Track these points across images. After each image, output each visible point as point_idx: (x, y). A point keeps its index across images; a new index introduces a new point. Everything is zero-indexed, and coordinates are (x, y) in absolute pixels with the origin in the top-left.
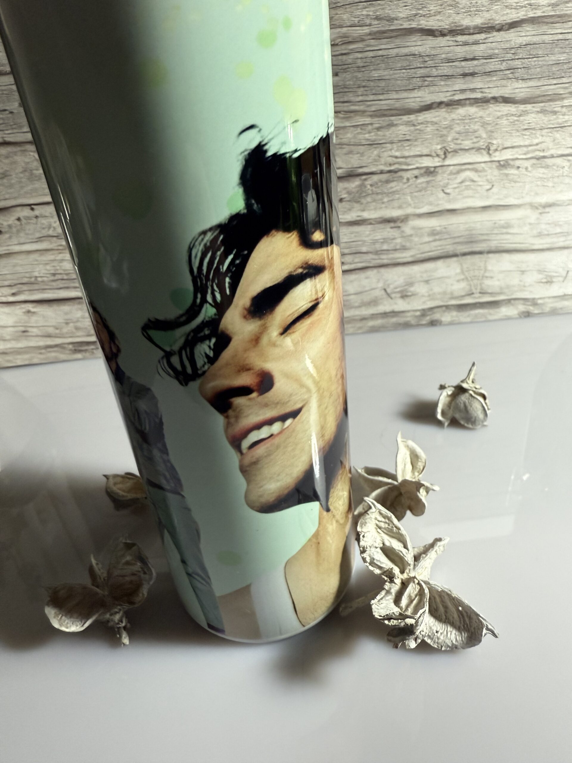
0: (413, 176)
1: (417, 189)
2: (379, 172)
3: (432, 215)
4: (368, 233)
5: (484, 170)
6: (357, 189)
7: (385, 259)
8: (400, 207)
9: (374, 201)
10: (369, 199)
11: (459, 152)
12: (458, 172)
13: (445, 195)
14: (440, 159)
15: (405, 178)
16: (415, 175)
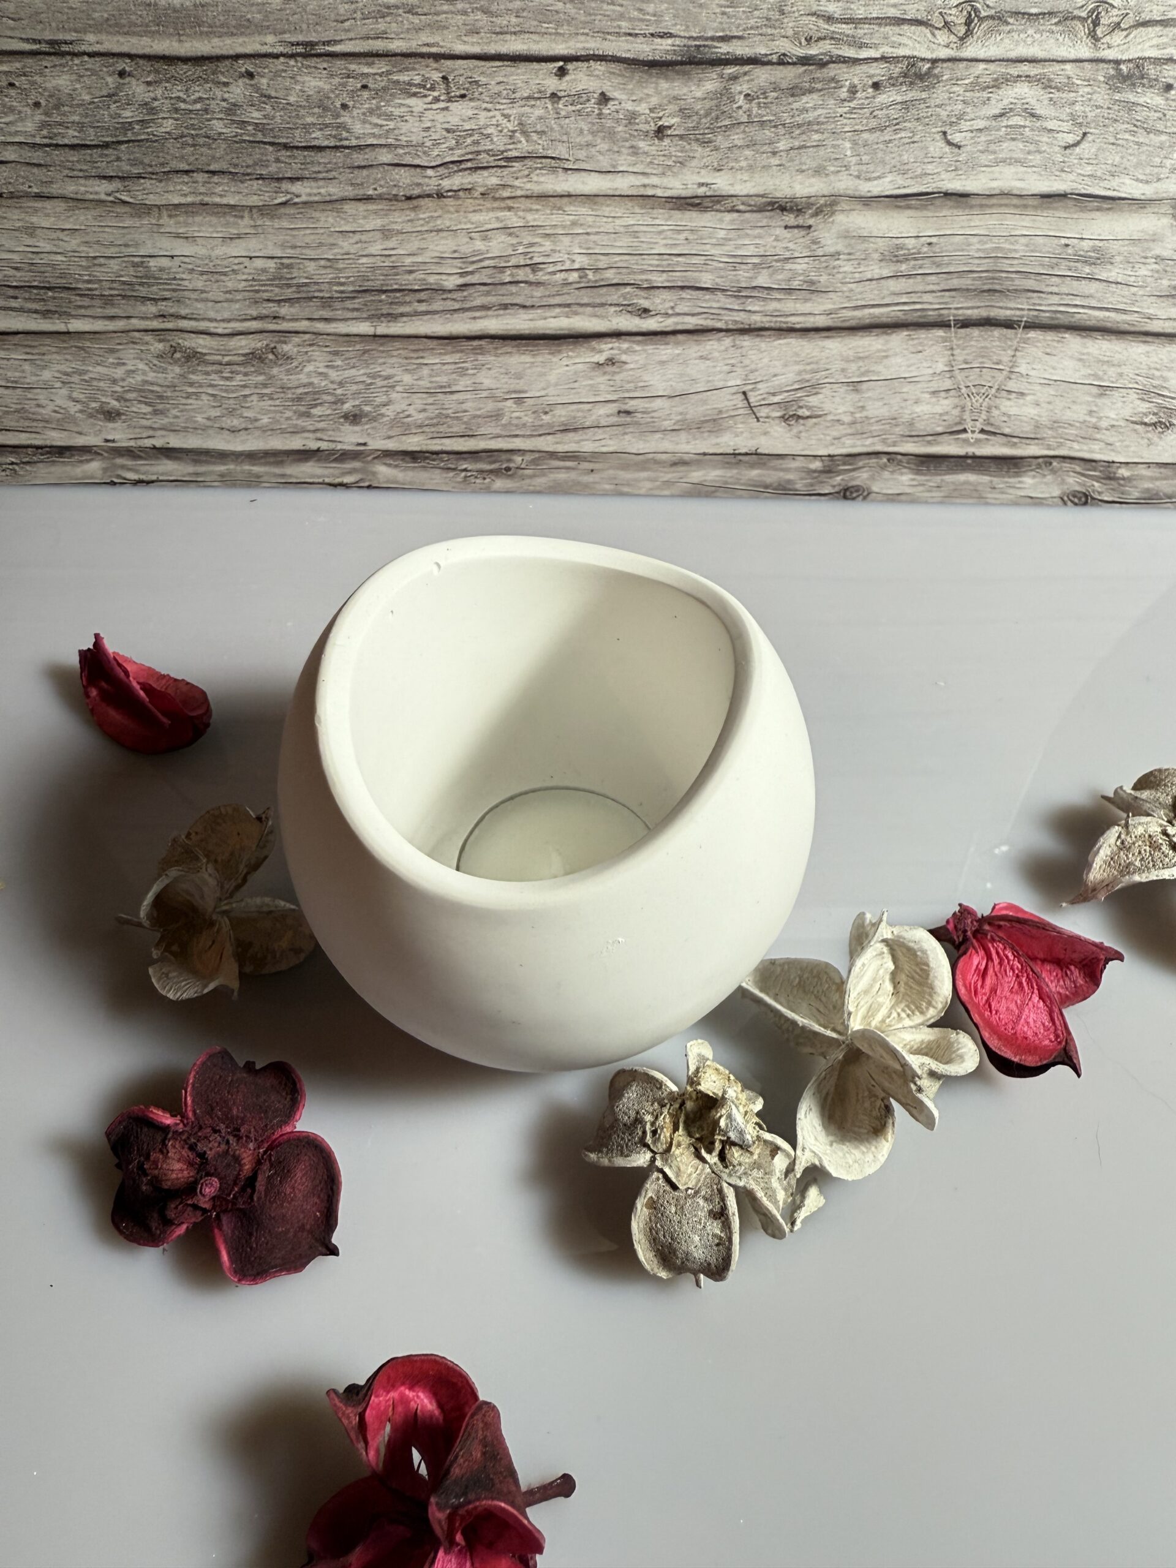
0: (870, 83)
1: (873, 123)
2: (775, 58)
3: (902, 203)
4: (722, 234)
5: (1069, 86)
6: (708, 104)
7: (758, 312)
8: (819, 171)
9: (751, 144)
10: (737, 138)
11: (1011, 20)
12: (997, 84)
13: (947, 149)
14: (953, 38)
15: (847, 83)
16: (875, 80)
